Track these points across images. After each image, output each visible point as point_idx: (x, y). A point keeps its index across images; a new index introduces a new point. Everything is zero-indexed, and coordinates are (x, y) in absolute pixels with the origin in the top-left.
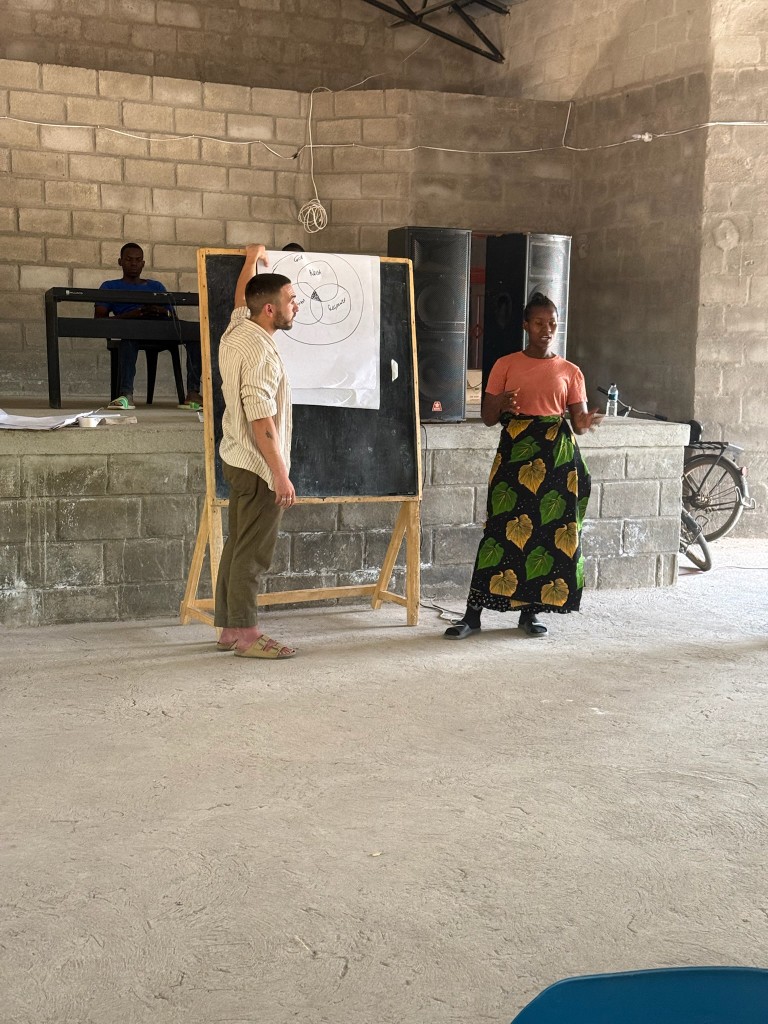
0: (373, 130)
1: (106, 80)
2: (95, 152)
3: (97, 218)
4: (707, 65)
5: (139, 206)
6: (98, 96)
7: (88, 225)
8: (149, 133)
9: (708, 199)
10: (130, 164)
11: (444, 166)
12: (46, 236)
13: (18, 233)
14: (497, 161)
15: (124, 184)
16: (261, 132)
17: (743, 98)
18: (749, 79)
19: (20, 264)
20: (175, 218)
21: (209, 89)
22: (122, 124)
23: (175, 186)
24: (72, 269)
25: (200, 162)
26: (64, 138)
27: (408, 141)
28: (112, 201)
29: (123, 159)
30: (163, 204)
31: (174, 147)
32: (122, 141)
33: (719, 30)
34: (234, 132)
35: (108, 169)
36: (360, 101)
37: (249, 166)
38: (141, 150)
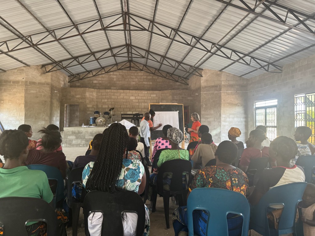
0: (167, 95)
1: (137, 91)
2: (135, 99)
3: (135, 106)
4: (201, 86)
5: (140, 105)
6: (136, 93)
7: (135, 107)
8: (142, 97)
9: (201, 101)
10: (139, 100)
11: (175, 98)
12: (130, 108)
13: (127, 108)
14: (183, 97)
15: (139, 102)
16: (155, 96)
17: (205, 89)
18: (205, 87)
19: (127, 111)
20: (144, 106)
21: (148, 91)
22: (138, 96)
23: (144, 102)
24: (133, 112)
25: (147, 99)
26: (132, 98)
27: (171, 96)
28: (137, 104)
29: (139, 99)
30: (143, 104)
31: (144, 98)
32: (139, 98)
33: (202, 82)
34: (151, 96)
35: (137, 101)
36: (166, 91)
37: (153, 100)
38: (141, 98)
